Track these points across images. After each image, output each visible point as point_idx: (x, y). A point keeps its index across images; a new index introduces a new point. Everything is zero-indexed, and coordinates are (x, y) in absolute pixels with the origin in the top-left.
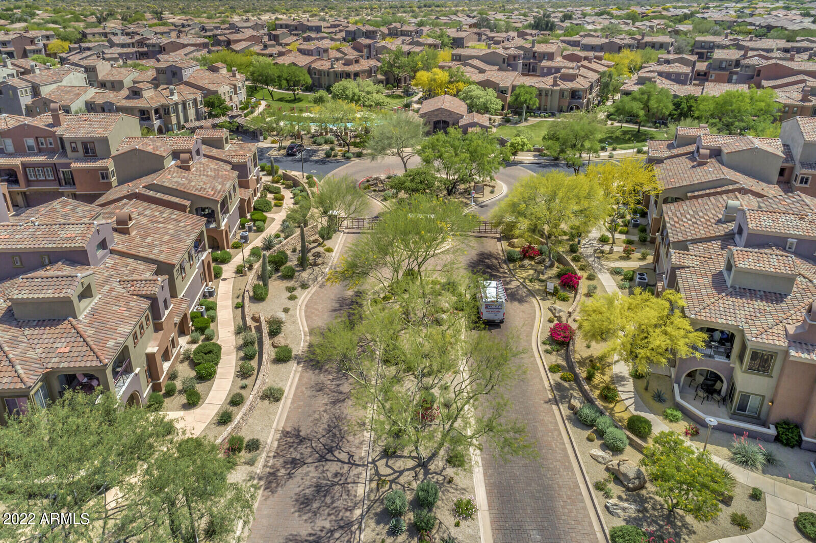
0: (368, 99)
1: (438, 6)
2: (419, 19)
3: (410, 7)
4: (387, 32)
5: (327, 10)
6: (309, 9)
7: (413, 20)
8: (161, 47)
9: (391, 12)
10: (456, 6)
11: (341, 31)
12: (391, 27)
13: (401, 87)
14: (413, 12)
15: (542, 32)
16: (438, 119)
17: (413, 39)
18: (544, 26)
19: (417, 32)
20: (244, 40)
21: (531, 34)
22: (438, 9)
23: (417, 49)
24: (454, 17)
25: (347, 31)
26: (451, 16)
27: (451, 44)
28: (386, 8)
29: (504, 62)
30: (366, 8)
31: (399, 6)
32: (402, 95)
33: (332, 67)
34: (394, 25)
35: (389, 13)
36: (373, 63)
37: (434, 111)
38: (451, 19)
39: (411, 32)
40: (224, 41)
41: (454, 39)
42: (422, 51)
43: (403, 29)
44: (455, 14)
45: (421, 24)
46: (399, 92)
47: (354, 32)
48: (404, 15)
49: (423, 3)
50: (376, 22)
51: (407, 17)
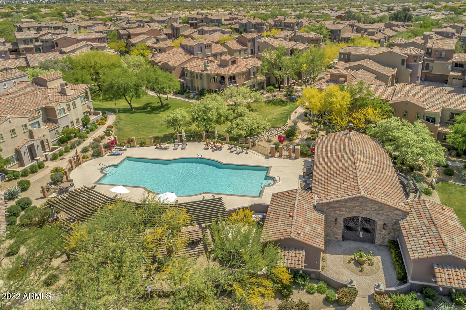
0: (238, 125)
1: (308, 4)
2: (298, 13)
3: (291, 5)
4: (273, 23)
5: (237, 7)
6: (226, 6)
7: (293, 13)
8: (53, 42)
9: (278, 8)
10: (320, 4)
11: (236, 23)
12: (276, 19)
13: (283, 88)
14: (293, 7)
15: (406, 23)
16: (354, 215)
17: (295, 33)
18: (403, 18)
19: (297, 24)
20: (144, 34)
21: (397, 25)
22: (309, 5)
23: (300, 46)
24: (322, 11)
25: (240, 24)
26: (320, 10)
27: (330, 35)
28: (275, 5)
29: (403, 63)
30: (263, 6)
31: (284, 4)
32: (284, 99)
33: (206, 70)
34: (279, 18)
35: (277, 9)
36: (254, 62)
37: (346, 201)
38: (320, 12)
39: (293, 24)
40: (124, 35)
41: (332, 31)
42: (306, 48)
43: (286, 21)
44: (323, 9)
45: (299, 17)
46: (280, 95)
47: (246, 24)
48: (287, 9)
49: (299, 2)
50: (266, 15)
51: (289, 11)
